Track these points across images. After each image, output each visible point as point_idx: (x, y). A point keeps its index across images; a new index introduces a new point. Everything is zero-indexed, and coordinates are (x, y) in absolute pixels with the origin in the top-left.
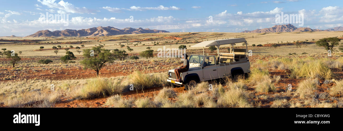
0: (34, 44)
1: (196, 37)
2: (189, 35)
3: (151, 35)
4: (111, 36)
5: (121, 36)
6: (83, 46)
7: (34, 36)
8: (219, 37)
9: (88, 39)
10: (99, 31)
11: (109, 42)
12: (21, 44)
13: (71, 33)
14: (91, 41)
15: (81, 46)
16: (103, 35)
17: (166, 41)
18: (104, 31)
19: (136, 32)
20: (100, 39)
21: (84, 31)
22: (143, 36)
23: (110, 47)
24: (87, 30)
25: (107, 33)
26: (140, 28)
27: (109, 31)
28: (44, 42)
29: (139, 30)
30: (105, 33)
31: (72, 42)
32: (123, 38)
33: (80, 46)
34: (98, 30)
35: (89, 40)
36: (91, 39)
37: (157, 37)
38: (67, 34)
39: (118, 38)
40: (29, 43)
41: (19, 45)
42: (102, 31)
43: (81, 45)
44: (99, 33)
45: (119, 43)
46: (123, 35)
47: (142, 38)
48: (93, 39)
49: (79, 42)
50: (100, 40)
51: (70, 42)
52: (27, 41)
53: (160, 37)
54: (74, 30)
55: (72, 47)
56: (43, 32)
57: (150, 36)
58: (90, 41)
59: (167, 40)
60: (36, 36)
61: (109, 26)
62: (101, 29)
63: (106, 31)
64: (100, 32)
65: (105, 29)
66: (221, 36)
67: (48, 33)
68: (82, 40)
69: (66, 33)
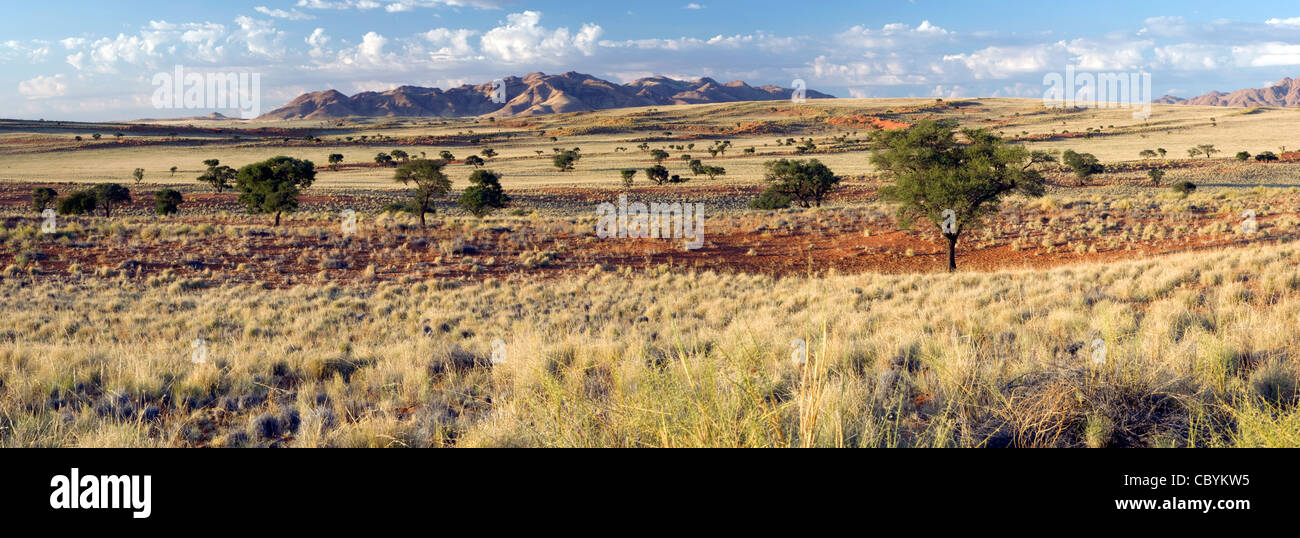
0: (302, 145)
1: (969, 118)
2: (936, 110)
3: (767, 110)
4: (592, 112)
5: (637, 115)
6: (489, 153)
7: (286, 113)
8: (1069, 119)
9: (498, 126)
10: (531, 93)
11: (589, 138)
12: (258, 146)
13: (422, 101)
14: (515, 134)
15: (484, 153)
16: (548, 110)
17: (840, 136)
18: (554, 91)
19: (687, 95)
20: (549, 126)
21: (469, 93)
22: (732, 115)
23: (603, 158)
24: (484, 88)
25: (565, 102)
26: (705, 80)
27: (573, 95)
28: (332, 138)
29: (702, 89)
30: (556, 99)
31: (438, 138)
32: (648, 124)
33: (478, 153)
34: (527, 86)
35: (503, 130)
36: (512, 126)
37: (796, 118)
38: (405, 104)
39: (622, 123)
40: (282, 141)
41: (252, 146)
42: (544, 93)
43: (482, 150)
44: (532, 99)
45: (641, 144)
46: (644, 109)
47: (729, 122)
48: (518, 126)
49: (465, 138)
50: (549, 131)
51: (431, 137)
52: (271, 134)
53: (807, 117)
54: (432, 89)
55: (448, 158)
56: (318, 100)
57: (761, 112)
58: (509, 135)
59: (840, 130)
60: (292, 115)
61: (571, 71)
62: (541, 83)
63: (561, 93)
64: (537, 98)
65: (559, 83)
66: (1079, 117)
67: (334, 102)
68: (477, 131)
69: (401, 101)
